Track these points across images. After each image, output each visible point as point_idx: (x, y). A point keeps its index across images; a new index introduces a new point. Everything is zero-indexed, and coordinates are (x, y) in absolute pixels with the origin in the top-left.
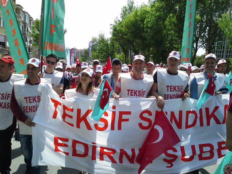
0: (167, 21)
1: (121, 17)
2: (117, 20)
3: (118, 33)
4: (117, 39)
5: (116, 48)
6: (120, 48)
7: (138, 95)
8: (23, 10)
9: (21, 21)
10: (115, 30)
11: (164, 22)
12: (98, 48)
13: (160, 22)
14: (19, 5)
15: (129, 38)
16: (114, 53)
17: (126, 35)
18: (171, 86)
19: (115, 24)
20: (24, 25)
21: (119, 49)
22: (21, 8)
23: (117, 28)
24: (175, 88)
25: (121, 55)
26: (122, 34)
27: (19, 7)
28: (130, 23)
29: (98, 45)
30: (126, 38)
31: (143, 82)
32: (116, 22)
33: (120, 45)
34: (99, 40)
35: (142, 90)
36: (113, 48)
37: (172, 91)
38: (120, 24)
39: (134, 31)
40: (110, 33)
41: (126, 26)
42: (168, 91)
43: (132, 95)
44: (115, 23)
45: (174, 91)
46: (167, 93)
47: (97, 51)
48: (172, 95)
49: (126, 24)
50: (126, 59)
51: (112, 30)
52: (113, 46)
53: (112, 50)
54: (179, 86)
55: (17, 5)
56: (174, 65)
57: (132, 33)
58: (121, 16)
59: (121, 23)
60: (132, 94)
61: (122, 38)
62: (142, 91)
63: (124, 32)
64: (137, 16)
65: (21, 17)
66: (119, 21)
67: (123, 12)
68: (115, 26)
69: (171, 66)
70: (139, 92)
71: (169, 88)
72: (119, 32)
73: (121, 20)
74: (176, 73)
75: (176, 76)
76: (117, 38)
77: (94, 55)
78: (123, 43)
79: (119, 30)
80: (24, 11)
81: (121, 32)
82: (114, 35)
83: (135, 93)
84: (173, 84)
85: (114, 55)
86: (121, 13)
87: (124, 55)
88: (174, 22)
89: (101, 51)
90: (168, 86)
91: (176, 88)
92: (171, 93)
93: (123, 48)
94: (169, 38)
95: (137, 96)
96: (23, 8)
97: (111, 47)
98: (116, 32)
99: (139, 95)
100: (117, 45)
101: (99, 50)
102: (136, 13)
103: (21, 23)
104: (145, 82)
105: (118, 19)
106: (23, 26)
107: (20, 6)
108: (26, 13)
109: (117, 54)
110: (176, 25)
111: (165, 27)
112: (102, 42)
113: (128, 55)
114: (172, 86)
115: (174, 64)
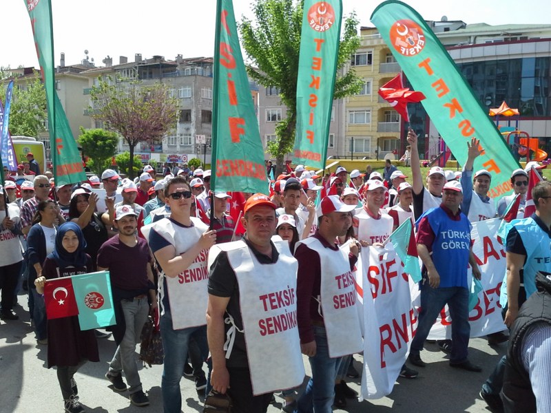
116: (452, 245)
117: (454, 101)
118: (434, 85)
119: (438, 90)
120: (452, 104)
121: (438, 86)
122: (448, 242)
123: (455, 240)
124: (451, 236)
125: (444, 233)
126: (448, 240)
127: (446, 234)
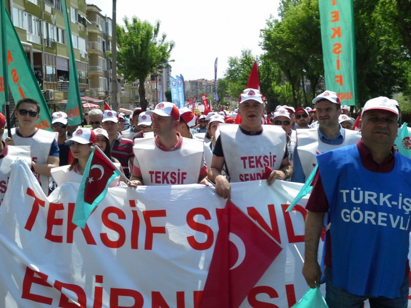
0: (376, 12)
1: (279, 15)
2: (271, 21)
3: (275, 43)
4: (273, 56)
5: (273, 74)
6: (282, 73)
7: (171, 181)
8: (101, 13)
9: (100, 32)
10: (268, 38)
11: (369, 14)
12: (240, 75)
13: (363, 13)
14: (93, 5)
15: (297, 53)
16: (271, 83)
17: (290, 46)
18: (250, 158)
19: (268, 27)
20: (104, 41)
21: (280, 76)
22: (97, 11)
23: (273, 36)
24: (258, 161)
25: (285, 86)
26: (282, 46)
27: (94, 9)
28: (298, 22)
29: (241, 70)
30: (290, 53)
31: (179, 155)
32: (270, 24)
33: (282, 67)
34: (242, 61)
35: (179, 170)
36: (268, 74)
37: (253, 167)
38: (278, 27)
39: (305, 38)
40: (260, 45)
41: (289, 28)
42: (245, 167)
43: (159, 182)
44: (268, 25)
45: (257, 167)
46: (244, 172)
47: (240, 82)
48: (254, 174)
49: (290, 25)
50: (294, 94)
51: (262, 40)
52: (268, 69)
53: (267, 78)
54: (266, 156)
55: (88, 5)
56: (255, 116)
57: (303, 41)
58: (280, 12)
59: (280, 24)
60: (158, 180)
61: (283, 52)
62: (179, 173)
63: (286, 42)
64: (311, 9)
65: (98, 26)
66: (276, 21)
67: (282, 5)
68: (269, 31)
69: (250, 118)
70: (173, 175)
71: (247, 161)
72: (276, 41)
73: (280, 19)
74: (259, 130)
75: (258, 136)
76: (274, 53)
77: (235, 89)
78: (286, 64)
79: (277, 38)
80: (104, 15)
81: (280, 41)
82: (267, 47)
83: (165, 177)
84: (255, 153)
85: (271, 86)
86: (279, 6)
87: (291, 86)
88: (392, 12)
89: (247, 80)
90: (244, 159)
91: (262, 160)
92: (252, 171)
93: (288, 73)
94: (381, 47)
95: (168, 183)
96: (100, 10)
97: (264, 72)
98: (272, 42)
99: (173, 181)
100: (275, 69)
101: (242, 80)
102: (309, 4)
103: (99, 37)
104: (184, 155)
105: (274, 19)
106: (103, 43)
107: (95, 6)
108: (109, 19)
109: (277, 84)
110: (397, 19)
111: (373, 24)
112: (246, 63)
113: (299, 85)
114: (252, 157)
115: (254, 114)
116: (357, 216)
117: (339, 28)
118: (332, 13)
119: (333, 17)
120: (337, 29)
121: (334, 14)
122: (351, 210)
123: (363, 207)
124: (357, 198)
125: (344, 192)
126: (351, 206)
127: (348, 195)
